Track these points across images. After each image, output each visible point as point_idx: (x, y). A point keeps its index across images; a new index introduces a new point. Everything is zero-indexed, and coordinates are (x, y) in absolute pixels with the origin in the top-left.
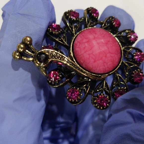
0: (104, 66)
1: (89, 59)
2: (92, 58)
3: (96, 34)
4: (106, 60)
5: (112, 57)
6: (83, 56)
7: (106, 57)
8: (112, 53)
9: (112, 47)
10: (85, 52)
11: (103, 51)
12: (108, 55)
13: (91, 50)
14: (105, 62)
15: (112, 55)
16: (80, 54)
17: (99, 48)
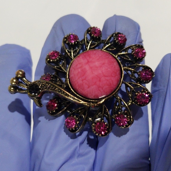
0: (100, 91)
1: (83, 85)
2: (86, 83)
3: (90, 57)
4: (101, 84)
5: (108, 80)
6: (78, 83)
7: (100, 81)
8: (107, 76)
9: (107, 69)
10: (79, 78)
11: (96, 75)
12: (103, 79)
13: (84, 75)
14: (99, 87)
15: (107, 78)
16: (75, 81)
17: (92, 72)
